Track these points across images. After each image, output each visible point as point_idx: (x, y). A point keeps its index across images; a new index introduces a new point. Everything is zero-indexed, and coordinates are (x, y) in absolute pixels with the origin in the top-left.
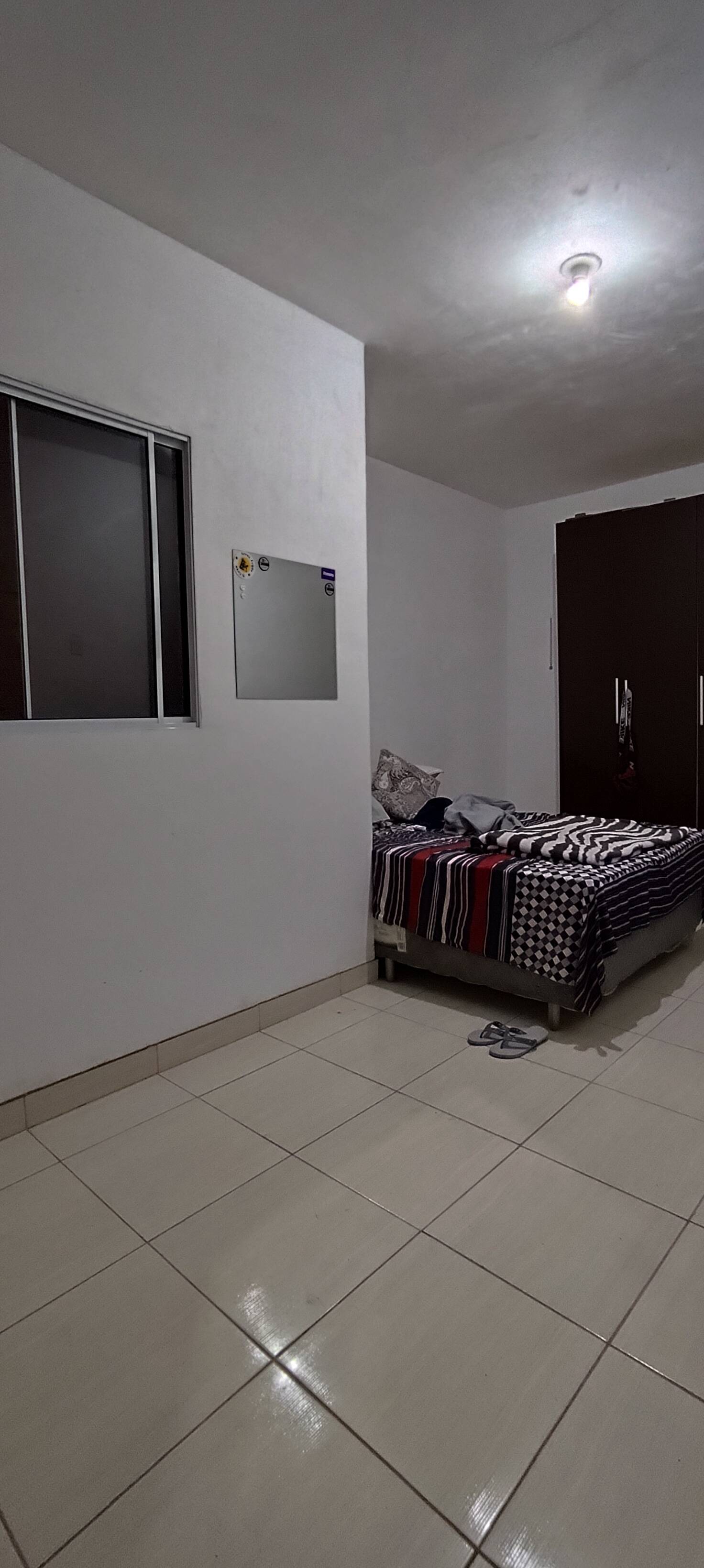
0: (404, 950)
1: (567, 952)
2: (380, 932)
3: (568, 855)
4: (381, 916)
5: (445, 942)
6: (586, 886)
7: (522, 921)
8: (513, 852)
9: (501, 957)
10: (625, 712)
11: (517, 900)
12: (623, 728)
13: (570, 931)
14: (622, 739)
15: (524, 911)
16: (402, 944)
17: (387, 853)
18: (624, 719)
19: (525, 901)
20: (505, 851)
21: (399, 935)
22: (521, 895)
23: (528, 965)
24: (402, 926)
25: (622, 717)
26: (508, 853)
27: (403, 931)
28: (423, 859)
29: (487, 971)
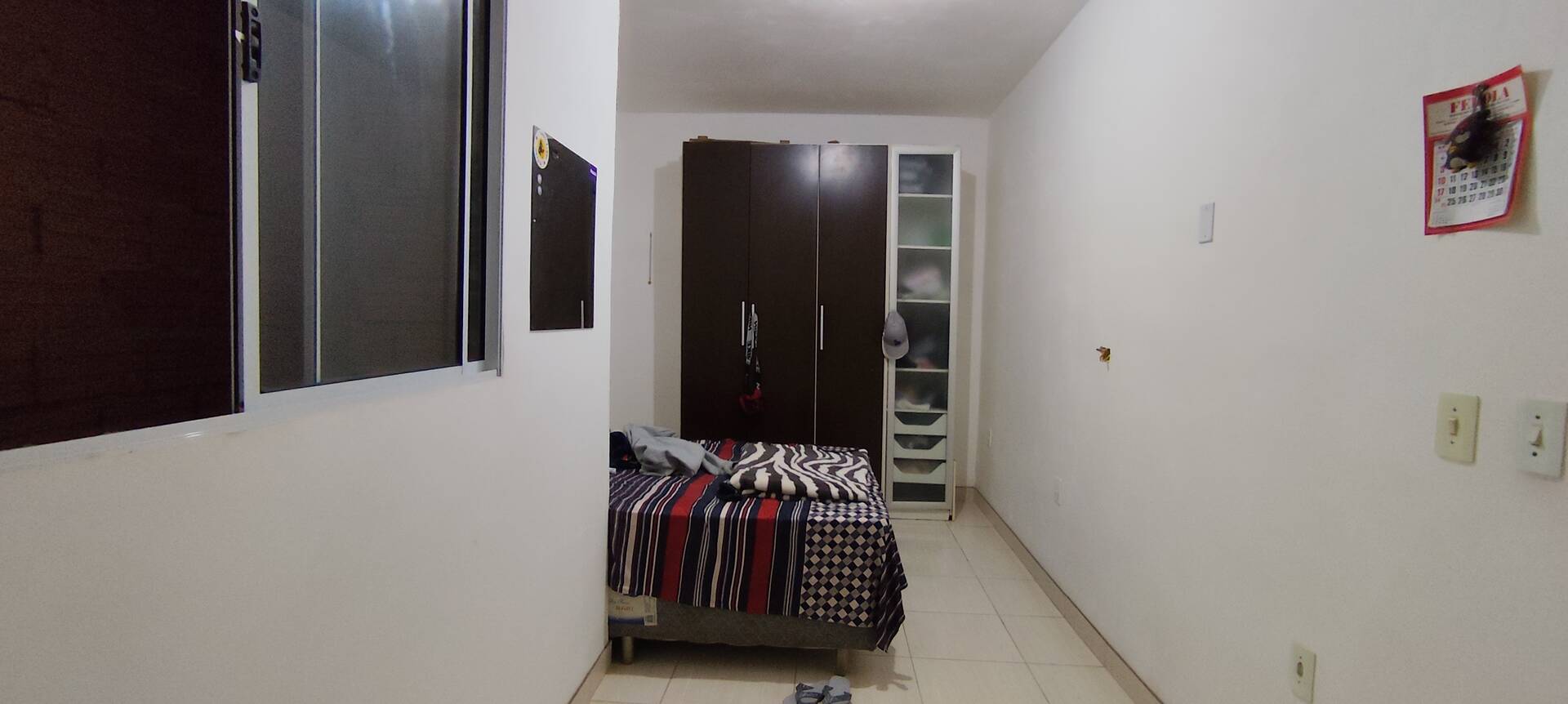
0: (655, 623)
1: (866, 595)
2: (618, 608)
3: (838, 495)
4: (626, 588)
5: (714, 606)
6: (882, 526)
7: (814, 570)
8: (773, 496)
9: (787, 611)
10: (751, 336)
11: (807, 548)
12: (749, 350)
13: (868, 573)
14: (748, 361)
15: (815, 559)
16: (651, 616)
17: (633, 511)
18: (751, 341)
19: (816, 549)
20: (763, 495)
21: (648, 609)
22: (811, 543)
23: (820, 615)
24: (653, 596)
25: (748, 340)
26: (768, 497)
27: (653, 601)
28: (686, 515)
29: (767, 629)
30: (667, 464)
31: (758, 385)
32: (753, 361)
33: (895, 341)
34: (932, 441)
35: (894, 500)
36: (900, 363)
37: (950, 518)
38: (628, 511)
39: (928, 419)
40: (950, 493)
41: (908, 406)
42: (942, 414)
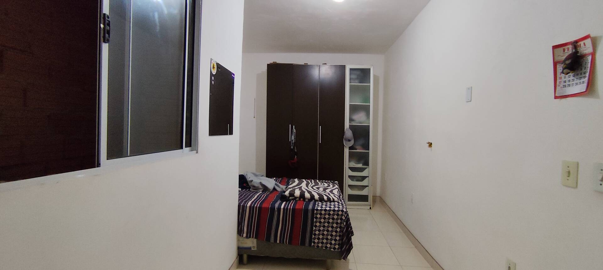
0: (256, 249)
1: (338, 238)
2: (242, 243)
3: (327, 199)
4: (245, 235)
5: (279, 242)
6: (344, 211)
7: (317, 228)
8: (302, 199)
9: (307, 245)
10: (293, 138)
11: (315, 220)
12: (292, 143)
13: (338, 230)
14: (292, 147)
15: (318, 224)
16: (254, 246)
17: (247, 205)
18: (293, 140)
19: (318, 220)
20: (298, 199)
21: (253, 243)
22: (316, 218)
23: (320, 246)
24: (255, 238)
26: (300, 200)
27: (255, 240)
28: (268, 207)
29: (299, 251)
30: (261, 187)
31: (296, 156)
32: (294, 148)
33: (349, 139)
34: (363, 178)
35: (348, 201)
36: (351, 148)
37: (370, 208)
38: (246, 205)
39: (361, 170)
40: (370, 198)
41: (353, 165)
42: (367, 168)
